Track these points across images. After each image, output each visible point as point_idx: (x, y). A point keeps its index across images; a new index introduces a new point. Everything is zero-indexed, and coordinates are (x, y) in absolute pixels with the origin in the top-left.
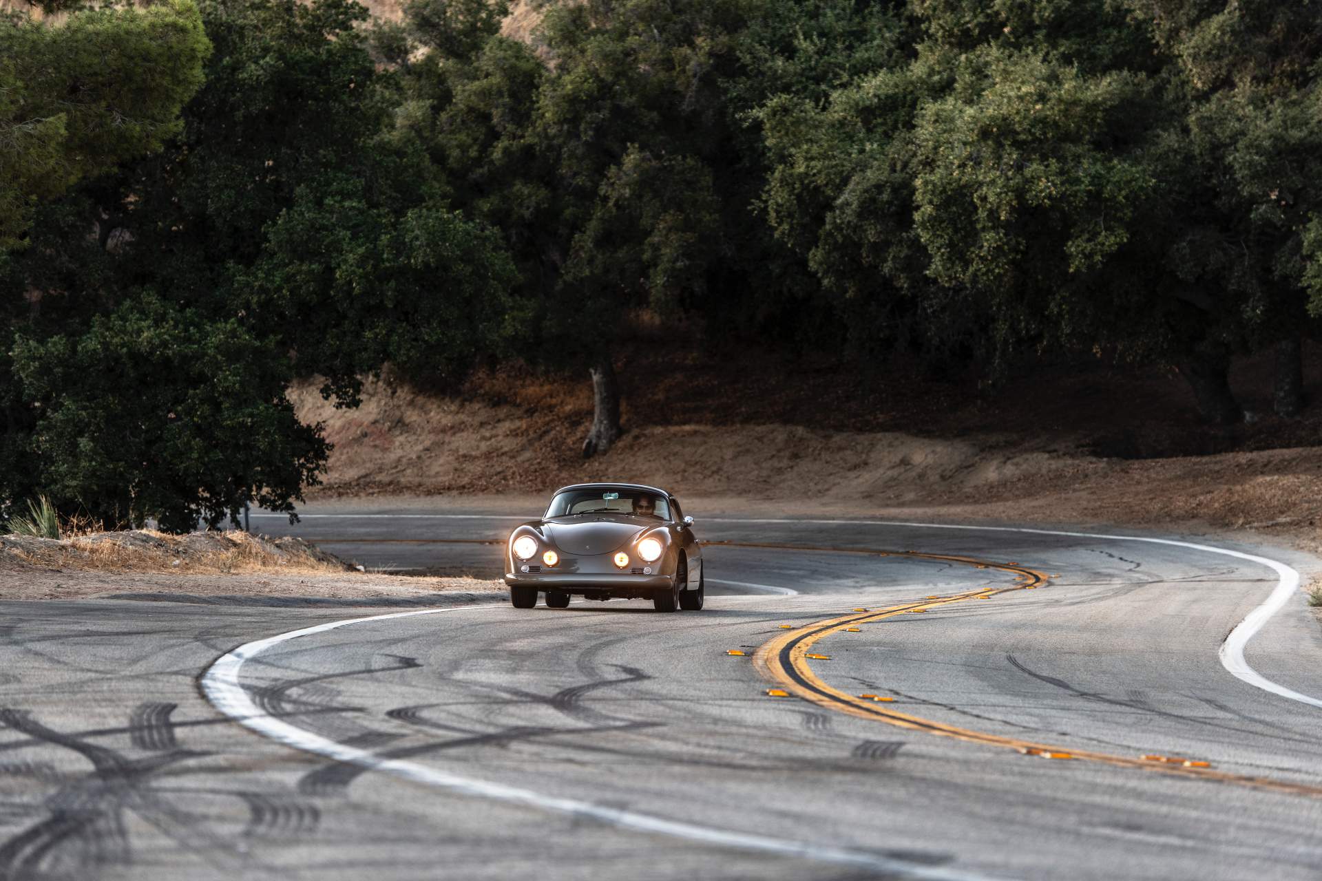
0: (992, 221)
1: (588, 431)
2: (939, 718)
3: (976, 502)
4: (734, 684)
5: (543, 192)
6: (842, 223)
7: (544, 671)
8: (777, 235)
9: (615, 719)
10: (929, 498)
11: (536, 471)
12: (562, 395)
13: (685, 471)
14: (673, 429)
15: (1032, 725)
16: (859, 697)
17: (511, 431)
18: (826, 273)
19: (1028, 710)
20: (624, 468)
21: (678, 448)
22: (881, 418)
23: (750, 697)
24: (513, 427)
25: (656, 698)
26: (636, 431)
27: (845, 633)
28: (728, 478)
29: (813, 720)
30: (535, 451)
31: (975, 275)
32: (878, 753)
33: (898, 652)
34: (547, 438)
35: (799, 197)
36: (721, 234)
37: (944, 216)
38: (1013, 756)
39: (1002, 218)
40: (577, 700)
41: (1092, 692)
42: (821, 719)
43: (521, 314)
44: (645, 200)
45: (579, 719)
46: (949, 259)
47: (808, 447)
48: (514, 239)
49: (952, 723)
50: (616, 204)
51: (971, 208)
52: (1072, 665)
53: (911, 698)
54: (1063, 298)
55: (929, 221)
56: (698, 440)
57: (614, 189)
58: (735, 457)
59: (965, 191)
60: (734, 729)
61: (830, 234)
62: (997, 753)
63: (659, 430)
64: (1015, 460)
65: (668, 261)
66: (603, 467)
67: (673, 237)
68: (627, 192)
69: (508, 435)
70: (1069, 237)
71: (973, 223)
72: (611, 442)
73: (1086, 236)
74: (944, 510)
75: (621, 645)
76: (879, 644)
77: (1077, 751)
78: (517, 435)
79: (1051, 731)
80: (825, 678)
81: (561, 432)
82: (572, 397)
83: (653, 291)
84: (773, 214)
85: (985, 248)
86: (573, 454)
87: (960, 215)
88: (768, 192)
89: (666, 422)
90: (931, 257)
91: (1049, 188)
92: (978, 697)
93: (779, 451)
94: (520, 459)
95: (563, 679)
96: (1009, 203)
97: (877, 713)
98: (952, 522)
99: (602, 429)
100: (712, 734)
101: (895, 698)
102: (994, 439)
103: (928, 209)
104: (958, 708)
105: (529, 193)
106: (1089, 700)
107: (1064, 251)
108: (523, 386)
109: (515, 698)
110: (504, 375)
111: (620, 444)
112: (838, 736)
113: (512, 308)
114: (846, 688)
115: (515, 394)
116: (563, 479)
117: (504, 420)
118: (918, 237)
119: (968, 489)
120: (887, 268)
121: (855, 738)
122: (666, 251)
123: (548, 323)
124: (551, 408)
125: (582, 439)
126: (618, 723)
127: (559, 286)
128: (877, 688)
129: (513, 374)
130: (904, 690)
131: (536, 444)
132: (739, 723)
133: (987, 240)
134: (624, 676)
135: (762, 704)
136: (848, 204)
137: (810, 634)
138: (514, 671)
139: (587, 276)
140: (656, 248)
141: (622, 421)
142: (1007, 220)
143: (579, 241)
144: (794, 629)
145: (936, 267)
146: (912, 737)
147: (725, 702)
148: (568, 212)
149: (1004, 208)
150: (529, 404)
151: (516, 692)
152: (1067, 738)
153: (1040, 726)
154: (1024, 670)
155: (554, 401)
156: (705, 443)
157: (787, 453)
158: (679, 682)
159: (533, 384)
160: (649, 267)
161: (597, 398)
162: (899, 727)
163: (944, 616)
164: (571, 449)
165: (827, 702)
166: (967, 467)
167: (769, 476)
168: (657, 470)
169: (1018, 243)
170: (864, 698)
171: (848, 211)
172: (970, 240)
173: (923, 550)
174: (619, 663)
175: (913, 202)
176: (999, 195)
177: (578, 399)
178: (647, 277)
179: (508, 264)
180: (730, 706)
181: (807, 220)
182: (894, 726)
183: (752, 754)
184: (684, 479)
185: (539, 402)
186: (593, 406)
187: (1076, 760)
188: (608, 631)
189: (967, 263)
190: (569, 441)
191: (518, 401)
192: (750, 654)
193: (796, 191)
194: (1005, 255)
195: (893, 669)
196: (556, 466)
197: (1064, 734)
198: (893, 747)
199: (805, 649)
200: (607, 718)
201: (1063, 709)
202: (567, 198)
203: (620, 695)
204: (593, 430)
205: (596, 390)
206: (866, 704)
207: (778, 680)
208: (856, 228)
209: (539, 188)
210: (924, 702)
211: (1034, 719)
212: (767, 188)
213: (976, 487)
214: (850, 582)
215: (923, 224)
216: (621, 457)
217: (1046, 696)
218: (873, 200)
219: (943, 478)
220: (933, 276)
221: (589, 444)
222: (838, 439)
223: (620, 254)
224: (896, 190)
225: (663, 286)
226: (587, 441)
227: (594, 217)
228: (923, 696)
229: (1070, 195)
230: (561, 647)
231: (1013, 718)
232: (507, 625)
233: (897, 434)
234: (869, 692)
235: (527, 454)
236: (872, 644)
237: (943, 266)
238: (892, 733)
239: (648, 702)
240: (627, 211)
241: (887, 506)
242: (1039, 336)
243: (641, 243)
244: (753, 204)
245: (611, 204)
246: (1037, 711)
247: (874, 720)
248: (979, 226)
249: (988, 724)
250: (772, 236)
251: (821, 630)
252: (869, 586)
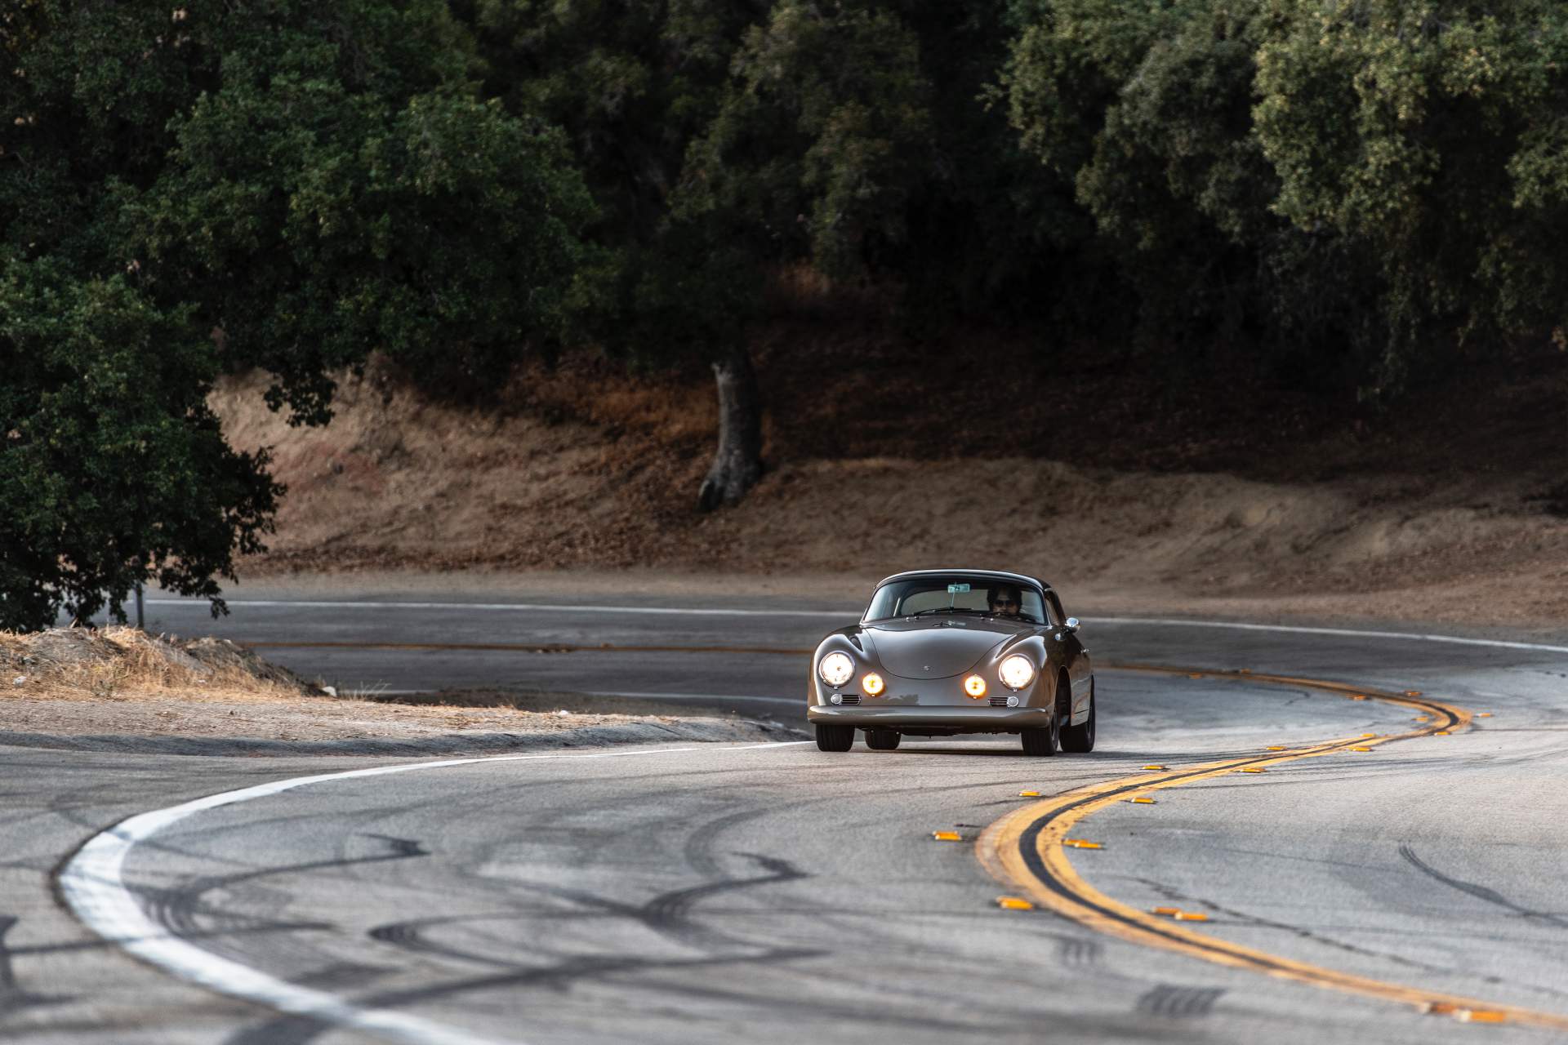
0: (1384, 122)
1: (708, 466)
2: (1283, 949)
3: (1352, 590)
4: (944, 888)
5: (638, 70)
6: (1134, 125)
7: (630, 863)
8: (1024, 143)
9: (745, 944)
10: (1273, 581)
11: (621, 532)
12: (665, 408)
13: (867, 534)
14: (849, 465)
15: (1441, 964)
16: (1150, 913)
17: (581, 466)
18: (1105, 207)
19: (1434, 939)
20: (766, 530)
21: (856, 496)
22: (1194, 448)
23: (969, 910)
24: (584, 460)
25: (816, 911)
26: (787, 468)
27: (1129, 806)
28: (939, 547)
29: (1073, 948)
30: (620, 499)
31: (1354, 212)
32: (1181, 1006)
33: (1217, 837)
34: (641, 478)
35: (1061, 80)
36: (932, 141)
37: (1304, 112)
38: (1405, 1018)
39: (1402, 116)
40: (683, 913)
41: (1542, 910)
42: (1086, 949)
43: (600, 274)
44: (806, 84)
45: (685, 943)
46: (1311, 185)
47: (1072, 496)
48: (589, 147)
49: (1306, 959)
50: (759, 91)
51: (1348, 100)
52: (1510, 865)
53: (1237, 915)
54: (1503, 250)
55: (1278, 121)
56: (890, 482)
57: (755, 67)
58: (951, 512)
59: (1339, 71)
60: (942, 963)
61: (1112, 142)
62: (1382, 1010)
63: (825, 466)
64: (1418, 521)
65: (845, 186)
66: (733, 526)
67: (853, 146)
68: (778, 70)
69: (575, 473)
70: (1515, 147)
71: (1351, 125)
72: (746, 485)
73: (1544, 146)
74: (1297, 603)
75: (757, 822)
76: (1185, 824)
77: (1514, 1008)
78: (591, 472)
79: (1473, 975)
80: (1094, 879)
81: (663, 468)
82: (682, 409)
83: (819, 236)
84: (1017, 109)
85: (1372, 168)
86: (682, 504)
87: (1330, 112)
88: (1010, 71)
89: (837, 452)
90: (1280, 181)
91: (1481, 65)
92: (1350, 916)
93: (1024, 502)
94: (595, 512)
95: (662, 877)
96: (1413, 91)
97: (1180, 940)
98: (1312, 623)
99: (732, 464)
100: (904, 970)
101: (1211, 914)
102: (1383, 484)
103: (1277, 101)
104: (1317, 933)
105: (614, 71)
106: (1538, 924)
107: (1505, 172)
108: (601, 392)
109: (582, 908)
110: (570, 374)
111: (761, 489)
112: (1116, 977)
113: (584, 263)
114: (1128, 896)
115: (589, 405)
116: (667, 545)
117: (570, 448)
118: (1259, 149)
119: (1337, 569)
120: (1206, 200)
121: (1142, 981)
122: (841, 169)
123: (645, 289)
124: (647, 428)
125: (699, 480)
126: (752, 952)
127: (664, 226)
128: (1180, 898)
129: (585, 371)
130: (1225, 902)
131: (623, 488)
132: (951, 954)
133: (1375, 154)
134: (762, 873)
135: (990, 922)
136: (1142, 92)
137: (1070, 807)
138: (581, 862)
139: (709, 211)
140: (824, 165)
141: (766, 449)
142: (1410, 122)
143: (698, 152)
144: (1044, 797)
145: (1288, 199)
146: (1237, 980)
147: (927, 918)
148: (679, 104)
149: (1404, 99)
150: (611, 421)
151: (583, 898)
152: (1500, 987)
153: (1453, 965)
154: (1427, 871)
155: (653, 417)
156: (902, 488)
157: (1037, 506)
158: (853, 883)
159: (617, 388)
160: (811, 196)
161: (724, 412)
162: (1217, 965)
163: (1294, 779)
164: (679, 497)
165: (1096, 920)
166: (1337, 532)
167: (1006, 545)
168: (822, 532)
169: (1428, 159)
170: (1159, 914)
171: (1144, 105)
172: (1346, 154)
173: (1261, 669)
174: (755, 850)
175: (1251, 89)
176: (1395, 77)
177: (692, 413)
178: (809, 213)
179: (578, 188)
180: (935, 924)
181: (1074, 118)
182: (1207, 962)
183: (971, 1006)
184: (866, 547)
185: (627, 418)
186: (718, 426)
187: (1515, 1024)
188: (738, 799)
189: (1340, 192)
190: (678, 483)
191: (593, 416)
192: (970, 839)
193: (1057, 71)
194: (1404, 178)
195: (1208, 866)
196: (654, 525)
197: (1494, 980)
198: (1204, 998)
199: (1061, 831)
200: (733, 942)
201: (1492, 938)
202: (677, 80)
203: (754, 904)
204: (717, 466)
205: (722, 399)
206: (1163, 925)
207: (1017, 882)
208: (1157, 134)
209: (631, 63)
210: (1259, 922)
211: (1443, 954)
212: (1009, 65)
213: (1351, 565)
214: (1138, 721)
215: (1268, 126)
216: (763, 510)
217: (1465, 915)
218: (1186, 87)
219: (1296, 548)
220: (1284, 214)
221: (710, 488)
222: (1122, 483)
223: (765, 174)
224: (1223, 70)
225: (836, 227)
226: (706, 483)
227: (722, 112)
228: (1257, 912)
229: (1518, 78)
230: (658, 824)
231: (1408, 952)
232: (571, 787)
233: (1221, 476)
234: (1166, 905)
235: (608, 505)
236: (1173, 824)
237: (1301, 197)
238: (1203, 974)
239: (802, 918)
240: (778, 102)
241: (1203, 594)
242: (1462, 316)
243: (799, 155)
244: (984, 91)
245: (750, 90)
246: (1450, 941)
247: (1174, 952)
248: (1362, 130)
249: (1365, 962)
250: (1015, 145)
251: (1088, 801)
252: (1171, 727)
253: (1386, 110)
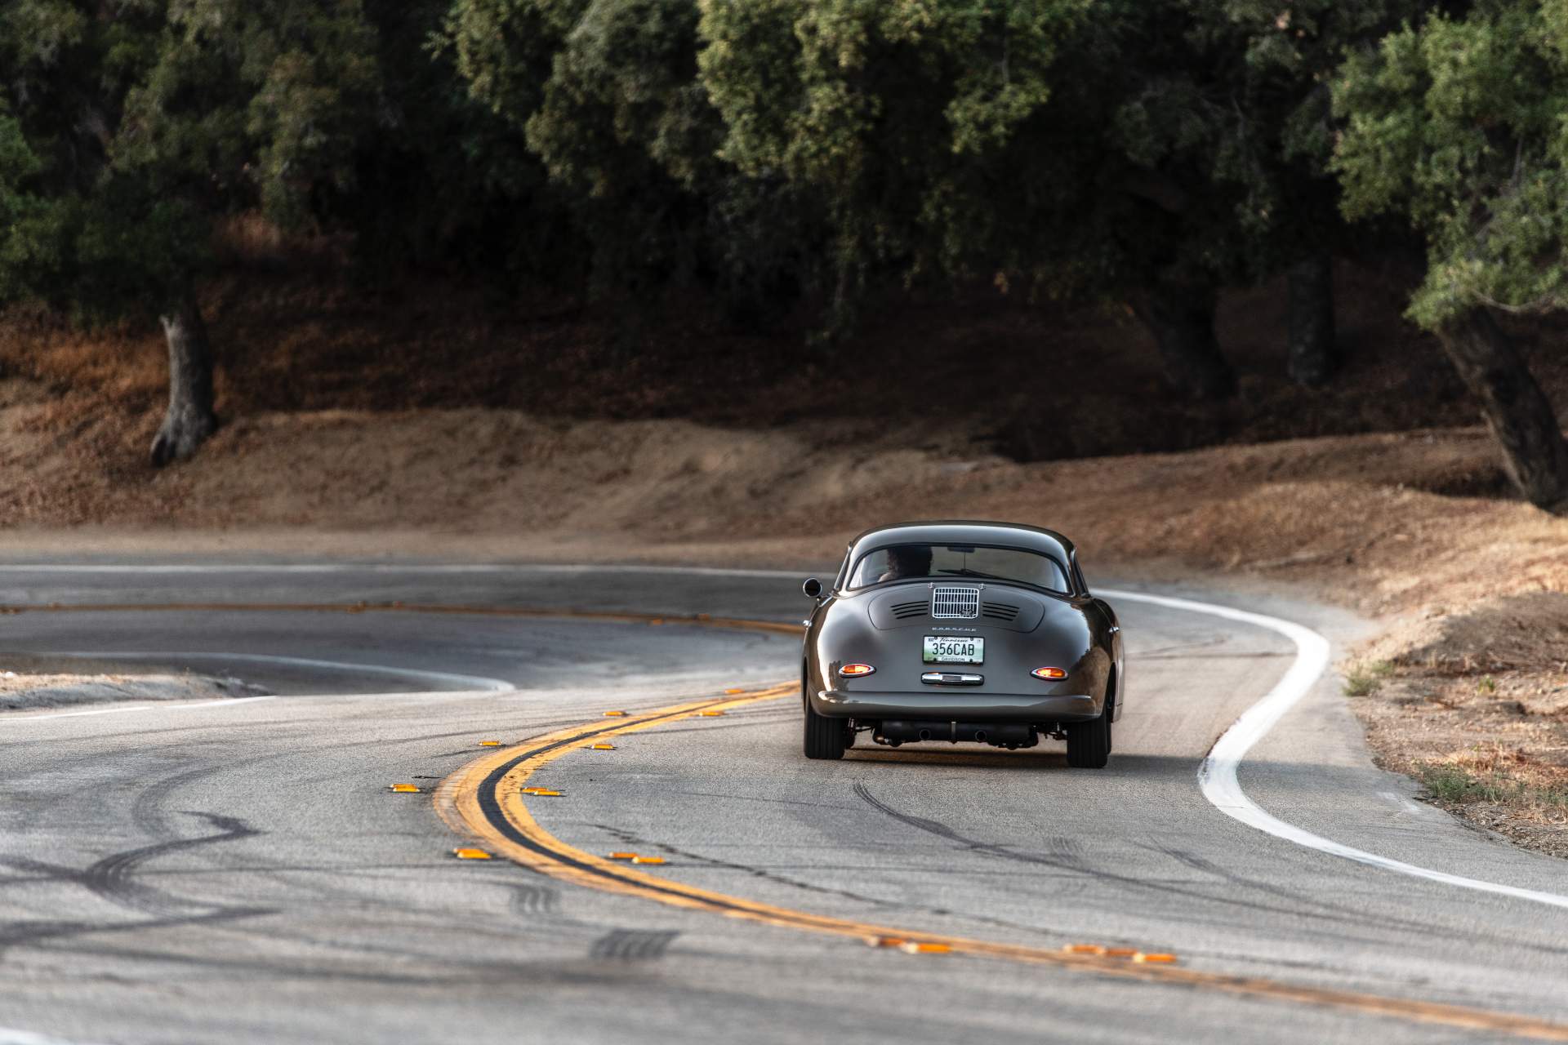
0: (825, 68)
1: (159, 421)
2: (738, 890)
3: (808, 533)
4: (400, 840)
5: (73, 17)
6: (581, 72)
7: (74, 826)
8: (472, 91)
9: (192, 904)
10: (731, 526)
11: (70, 489)
12: (113, 362)
13: (324, 487)
14: (306, 418)
15: (891, 899)
16: (607, 858)
17: (26, 423)
18: (556, 156)
19: (885, 873)
20: (220, 486)
21: (312, 449)
22: (651, 396)
23: (425, 861)
24: (29, 416)
25: (267, 868)
26: (241, 422)
27: (589, 753)
28: (398, 499)
29: (529, 897)
30: (68, 456)
31: (798, 158)
32: (634, 950)
33: (675, 781)
34: (89, 435)
35: (506, 28)
36: (380, 89)
37: (747, 58)
38: (854, 952)
39: (843, 62)
40: (128, 874)
41: (990, 842)
42: (542, 896)
43: (39, 225)
44: (248, 31)
45: (130, 905)
46: (756, 131)
47: (530, 446)
48: (24, 96)
49: (759, 898)
50: (200, 38)
51: (790, 46)
52: (960, 799)
53: (694, 857)
54: (945, 194)
55: (722, 67)
56: (346, 435)
57: (193, 13)
58: (409, 463)
59: (781, 17)
60: (396, 916)
61: (560, 90)
62: (831, 946)
63: (280, 419)
64: (872, 463)
65: (292, 135)
66: (186, 482)
67: (298, 94)
68: (217, 18)
69: (19, 431)
70: (952, 94)
71: (794, 71)
72: (200, 440)
73: (979, 93)
74: (755, 547)
75: (212, 779)
76: (644, 769)
77: (960, 939)
78: (36, 430)
79: (922, 907)
80: (553, 827)
81: (112, 424)
82: (131, 363)
83: (267, 186)
84: (464, 58)
85: (815, 114)
86: (134, 460)
87: (773, 58)
88: (456, 18)
89: (292, 405)
90: (726, 128)
91: (917, 12)
92: (805, 855)
93: (483, 451)
94: (43, 469)
95: (107, 839)
96: (853, 39)
97: (637, 884)
98: (769, 567)
99: (184, 418)
100: (356, 925)
101: (667, 858)
102: (836, 428)
103: (720, 48)
104: (772, 872)
105: (48, 17)
106: (985, 856)
107: (944, 118)
108: (45, 346)
109: (20, 874)
110: (12, 329)
111: (215, 443)
112: (571, 923)
113: (22, 215)
114: (586, 842)
115: (33, 360)
116: (117, 502)
117: (14, 404)
118: (706, 94)
119: (794, 512)
120: (658, 147)
121: (597, 927)
122: (286, 118)
123: (88, 240)
124: (95, 384)
125: (150, 435)
126: (198, 912)
127: (105, 176)
128: (638, 842)
129: (28, 326)
130: (682, 845)
131: (71, 445)
132: (403, 906)
133: (818, 100)
134: (213, 831)
135: (446, 874)
136: (589, 39)
137: (530, 755)
138: (22, 827)
139: (152, 162)
140: (269, 114)
141: (220, 402)
142: (851, 69)
143: (138, 101)
144: (504, 746)
145: (734, 145)
146: (692, 922)
147: (382, 872)
148: (116, 52)
149: (844, 46)
150: (57, 376)
151: (23, 864)
152: (947, 919)
153: (903, 899)
154: (879, 807)
155: (100, 372)
156: (358, 439)
157: (495, 456)
158: (307, 839)
159: (62, 342)
160: (257, 145)
161: (174, 366)
162: (672, 907)
163: (752, 721)
164: (130, 453)
165: (554, 868)
166: (793, 475)
167: (466, 495)
168: (279, 486)
169: (869, 105)
170: (616, 859)
171: (591, 52)
172: (791, 100)
173: (721, 613)
174: (206, 810)
175: (697, 35)
176: (836, 24)
177: (141, 366)
178: (255, 162)
179: (13, 138)
180: (389, 877)
181: (521, 67)
182: (663, 904)
183: (423, 958)
184: (324, 501)
185: (73, 373)
186: (168, 381)
187: (959, 954)
188: (191, 757)
189: (785, 138)
190: (128, 439)
191: (38, 372)
192: (428, 790)
193: (503, 19)
194: (847, 124)
195: (667, 810)
196: (105, 482)
197: (942, 912)
198: (659, 940)
199: (520, 779)
200: (181, 902)
201: (941, 870)
202: (114, 27)
203: (205, 864)
204: (169, 420)
205: (172, 352)
206: (620, 870)
207: (475, 832)
208: (606, 80)
209: (64, 10)
210: (715, 863)
211: (893, 888)
212: (453, 12)
213: (808, 509)
214: (600, 668)
215: (712, 73)
216: (217, 465)
217: (915, 850)
218: (632, 32)
219: (754, 493)
220: (730, 160)
221: (162, 443)
222: (580, 431)
223: (210, 123)
224: (668, 16)
225: (284, 176)
226: (157, 439)
227: (162, 60)
228: (714, 854)
229: (954, 25)
230: (106, 785)
231: (859, 888)
232: (13, 750)
233: (677, 423)
234: (624, 849)
235: (55, 462)
236: (633, 769)
237: (747, 143)
238: (659, 917)
239: (251, 875)
240: (218, 51)
241: (663, 541)
242: (907, 260)
243: (243, 104)
244: (429, 40)
245: (189, 37)
246: (899, 875)
247: (631, 896)
248: (805, 76)
249: (818, 899)
250: (464, 94)
251: (548, 748)
252: (634, 673)
253: (827, 57)
